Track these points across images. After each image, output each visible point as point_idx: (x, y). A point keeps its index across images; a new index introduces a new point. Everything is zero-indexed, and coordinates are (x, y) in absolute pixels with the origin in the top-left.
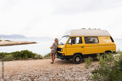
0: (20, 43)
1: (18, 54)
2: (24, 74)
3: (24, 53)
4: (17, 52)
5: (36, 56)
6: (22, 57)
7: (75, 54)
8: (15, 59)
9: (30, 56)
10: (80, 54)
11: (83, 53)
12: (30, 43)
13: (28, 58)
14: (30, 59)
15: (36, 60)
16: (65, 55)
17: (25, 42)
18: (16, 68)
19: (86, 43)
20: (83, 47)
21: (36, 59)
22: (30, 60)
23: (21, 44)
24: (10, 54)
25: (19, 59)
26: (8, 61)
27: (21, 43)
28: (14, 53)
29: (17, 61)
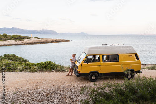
0: (50, 41)
1: (43, 65)
2: (43, 88)
3: (47, 65)
4: (41, 63)
5: (58, 68)
6: (46, 68)
7: (91, 73)
8: (39, 71)
9: (53, 67)
10: (97, 72)
11: (100, 72)
12: (61, 40)
13: (51, 70)
14: (53, 70)
15: (58, 73)
16: (81, 73)
17: (56, 40)
18: (39, 81)
19: (103, 62)
20: (100, 66)
21: (58, 71)
22: (52, 73)
23: (52, 42)
24: (35, 65)
25: (43, 71)
26: (34, 72)
27: (52, 40)
28: (39, 64)
29: (41, 72)
